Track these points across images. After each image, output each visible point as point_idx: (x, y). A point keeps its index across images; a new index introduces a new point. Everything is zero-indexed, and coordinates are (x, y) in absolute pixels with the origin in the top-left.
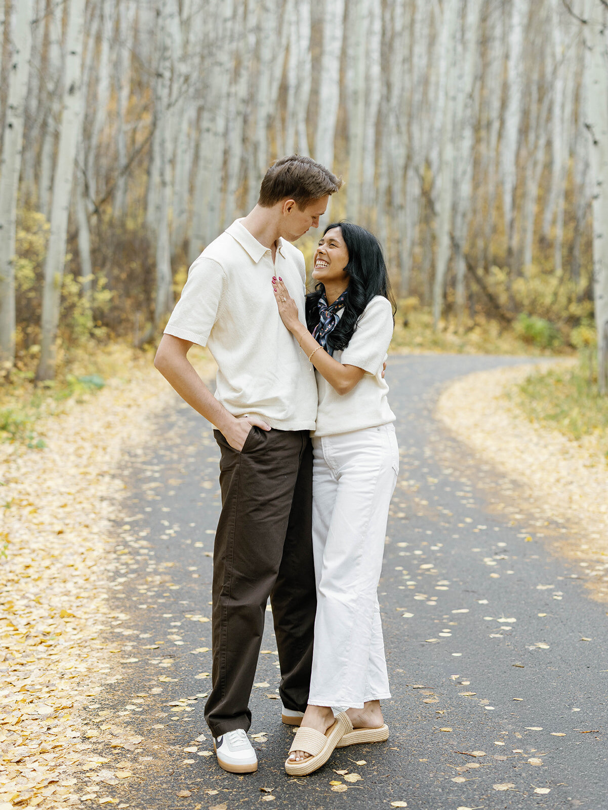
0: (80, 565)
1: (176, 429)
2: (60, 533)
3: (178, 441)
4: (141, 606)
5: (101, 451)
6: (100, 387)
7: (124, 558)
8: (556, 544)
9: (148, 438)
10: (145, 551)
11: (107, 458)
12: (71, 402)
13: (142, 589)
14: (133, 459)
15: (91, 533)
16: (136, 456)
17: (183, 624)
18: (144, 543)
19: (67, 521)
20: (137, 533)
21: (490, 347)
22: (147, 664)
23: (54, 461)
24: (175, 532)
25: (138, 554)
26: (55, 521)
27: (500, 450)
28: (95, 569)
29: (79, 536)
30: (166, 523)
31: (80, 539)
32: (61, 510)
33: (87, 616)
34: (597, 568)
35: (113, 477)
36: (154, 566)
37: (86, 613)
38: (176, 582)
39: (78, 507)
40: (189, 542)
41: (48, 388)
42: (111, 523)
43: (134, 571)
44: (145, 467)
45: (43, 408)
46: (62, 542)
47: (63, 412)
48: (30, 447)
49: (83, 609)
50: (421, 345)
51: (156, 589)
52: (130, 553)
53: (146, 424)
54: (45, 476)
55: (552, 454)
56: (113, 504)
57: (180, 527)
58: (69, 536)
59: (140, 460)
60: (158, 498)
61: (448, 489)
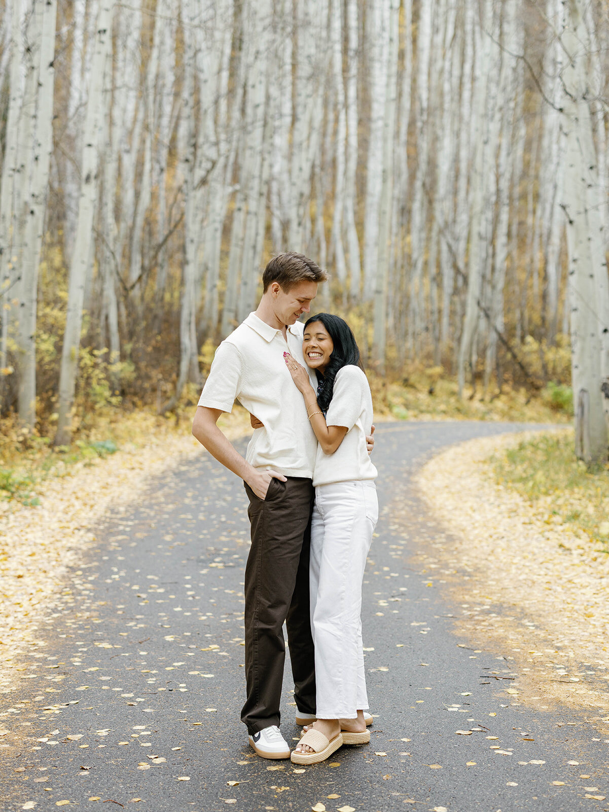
0: (26, 604)
1: (166, 489)
2: (20, 577)
3: (162, 500)
4: (61, 636)
5: (88, 508)
6: (113, 452)
7: (66, 598)
8: (452, 589)
9: (136, 497)
10: (87, 592)
11: (91, 514)
12: (79, 465)
13: (69, 623)
14: (114, 516)
15: (47, 577)
16: (117, 513)
17: (88, 650)
18: (89, 586)
19: (30, 568)
20: (86, 577)
21: (514, 413)
22: (42, 679)
23: (42, 517)
24: (120, 577)
25: (80, 594)
26: (20, 567)
27: (456, 509)
28: (37, 606)
29: (35, 580)
30: (115, 570)
31: (34, 582)
32: (29, 559)
33: (12, 643)
34: (475, 609)
35: (89, 530)
36: (88, 605)
37: (12, 641)
38: (100, 617)
39: (45, 555)
40: (128, 585)
41: (62, 452)
42: (68, 570)
43: (69, 608)
44: (120, 522)
45: (53, 470)
46: (19, 584)
47: (69, 474)
48: (25, 505)
49: (11, 638)
50: (444, 412)
51: (81, 623)
52: (73, 594)
53: (140, 485)
54: (28, 530)
55: (500, 513)
56: (76, 554)
57: (126, 573)
58: (27, 580)
59: (119, 516)
60: (120, 549)
61: (385, 542)
